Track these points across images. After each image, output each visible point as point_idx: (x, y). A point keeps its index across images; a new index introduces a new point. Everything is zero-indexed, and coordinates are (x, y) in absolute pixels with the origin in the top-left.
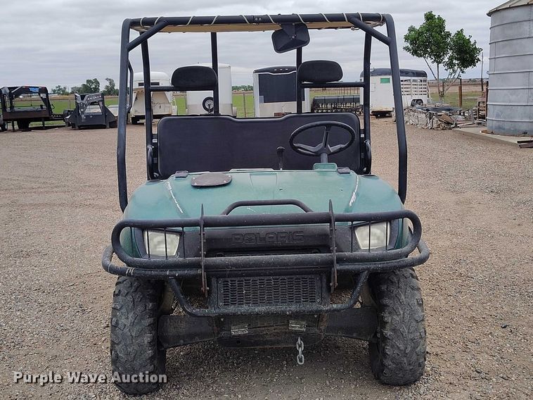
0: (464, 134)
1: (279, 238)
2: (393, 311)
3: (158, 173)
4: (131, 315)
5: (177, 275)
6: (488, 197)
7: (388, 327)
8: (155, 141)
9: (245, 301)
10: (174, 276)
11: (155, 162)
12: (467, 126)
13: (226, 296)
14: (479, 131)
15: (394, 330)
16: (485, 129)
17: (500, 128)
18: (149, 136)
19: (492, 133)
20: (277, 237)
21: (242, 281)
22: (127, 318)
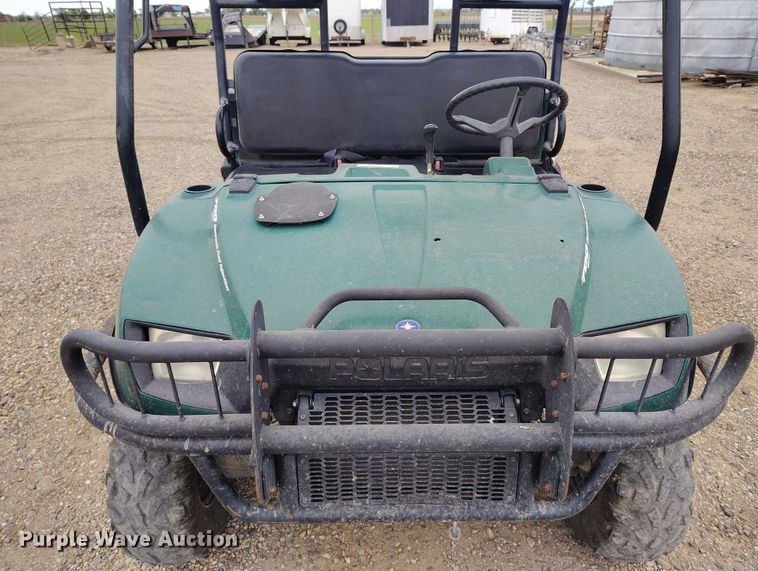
0: (580, 65)
1: (433, 370)
2: (637, 479)
3: (238, 143)
4: (139, 476)
5: (207, 451)
6: (630, 146)
7: (623, 504)
8: (231, 91)
9: (355, 494)
10: (201, 452)
11: (234, 125)
12: (584, 57)
13: (315, 484)
14: (595, 62)
15: (636, 513)
16: (602, 60)
17: (618, 60)
18: (222, 84)
19: (609, 65)
20: (429, 368)
21: (350, 459)
22: (134, 481)
